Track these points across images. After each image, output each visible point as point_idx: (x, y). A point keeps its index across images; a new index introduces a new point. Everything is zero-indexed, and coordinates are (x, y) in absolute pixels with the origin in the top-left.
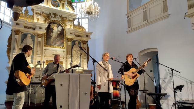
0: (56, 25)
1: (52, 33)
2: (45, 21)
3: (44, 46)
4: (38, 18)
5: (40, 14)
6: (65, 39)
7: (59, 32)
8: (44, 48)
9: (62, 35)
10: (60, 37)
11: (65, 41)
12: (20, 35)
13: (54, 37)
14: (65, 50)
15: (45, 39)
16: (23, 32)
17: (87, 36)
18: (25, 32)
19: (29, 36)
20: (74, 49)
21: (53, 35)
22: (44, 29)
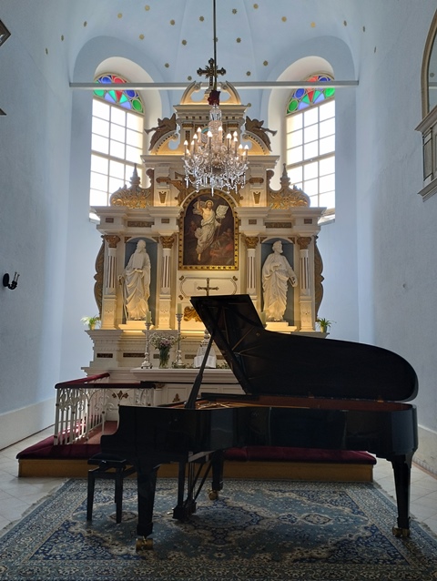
0: (209, 203)
1: (198, 230)
2: (180, 198)
3: (180, 268)
4: (163, 191)
5: (167, 180)
6: (236, 242)
7: (217, 224)
8: (179, 274)
9: (229, 230)
10: (223, 238)
11: (236, 247)
12: (122, 246)
13: (204, 239)
14: (238, 274)
15: (182, 248)
16: (128, 238)
17: (308, 221)
18: (133, 237)
20: (267, 267)
21: (201, 234)
22: (173, 222)
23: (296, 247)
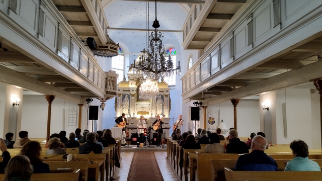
2: (136, 84)
4: (132, 82)
5: (133, 80)
8: (136, 103)
12: (121, 96)
14: (151, 103)
15: (136, 97)
17: (167, 91)
18: (124, 94)
19: (127, 96)
20: (158, 102)
22: (135, 91)
23: (165, 97)
